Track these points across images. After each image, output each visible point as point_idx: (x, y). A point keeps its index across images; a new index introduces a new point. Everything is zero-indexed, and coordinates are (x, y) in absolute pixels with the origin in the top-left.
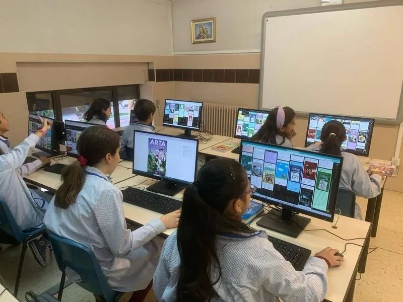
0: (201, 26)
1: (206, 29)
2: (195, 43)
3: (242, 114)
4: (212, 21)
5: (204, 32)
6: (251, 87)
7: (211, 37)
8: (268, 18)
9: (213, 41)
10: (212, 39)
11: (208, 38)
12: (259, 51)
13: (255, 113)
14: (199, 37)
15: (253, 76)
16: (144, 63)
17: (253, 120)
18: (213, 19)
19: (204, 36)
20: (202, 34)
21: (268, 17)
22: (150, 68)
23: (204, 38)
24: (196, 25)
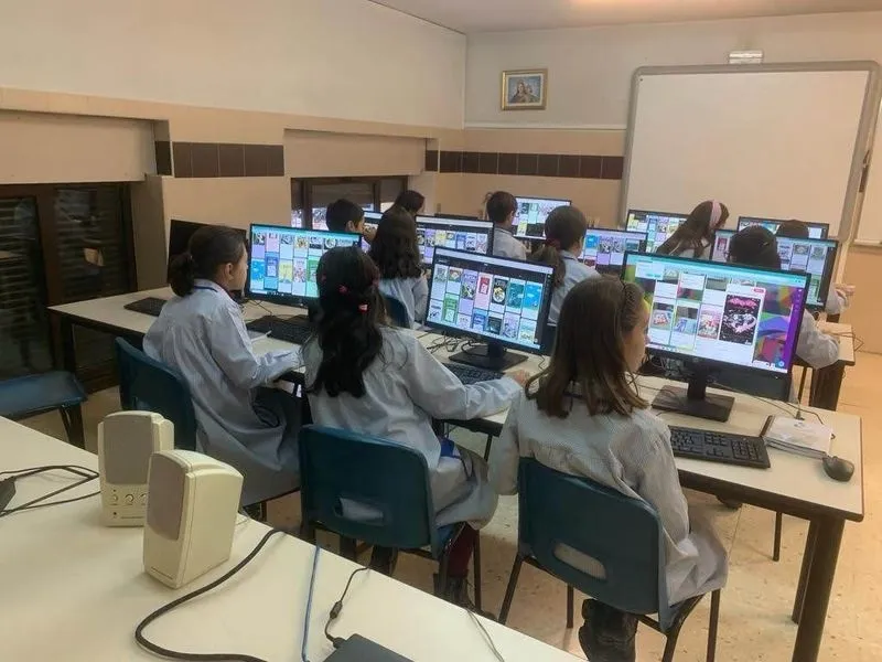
0: (520, 81)
1: (529, 86)
2: (506, 109)
3: (635, 218)
4: (542, 75)
5: (525, 92)
6: (607, 186)
7: (537, 100)
8: (642, 77)
9: (542, 108)
10: (540, 104)
11: (531, 101)
12: (624, 126)
13: (655, 217)
14: (515, 99)
15: (612, 168)
16: (420, 139)
17: (652, 227)
18: (545, 71)
19: (523, 97)
20: (520, 95)
21: (643, 74)
22: (431, 148)
23: (524, 101)
24: (510, 79)
